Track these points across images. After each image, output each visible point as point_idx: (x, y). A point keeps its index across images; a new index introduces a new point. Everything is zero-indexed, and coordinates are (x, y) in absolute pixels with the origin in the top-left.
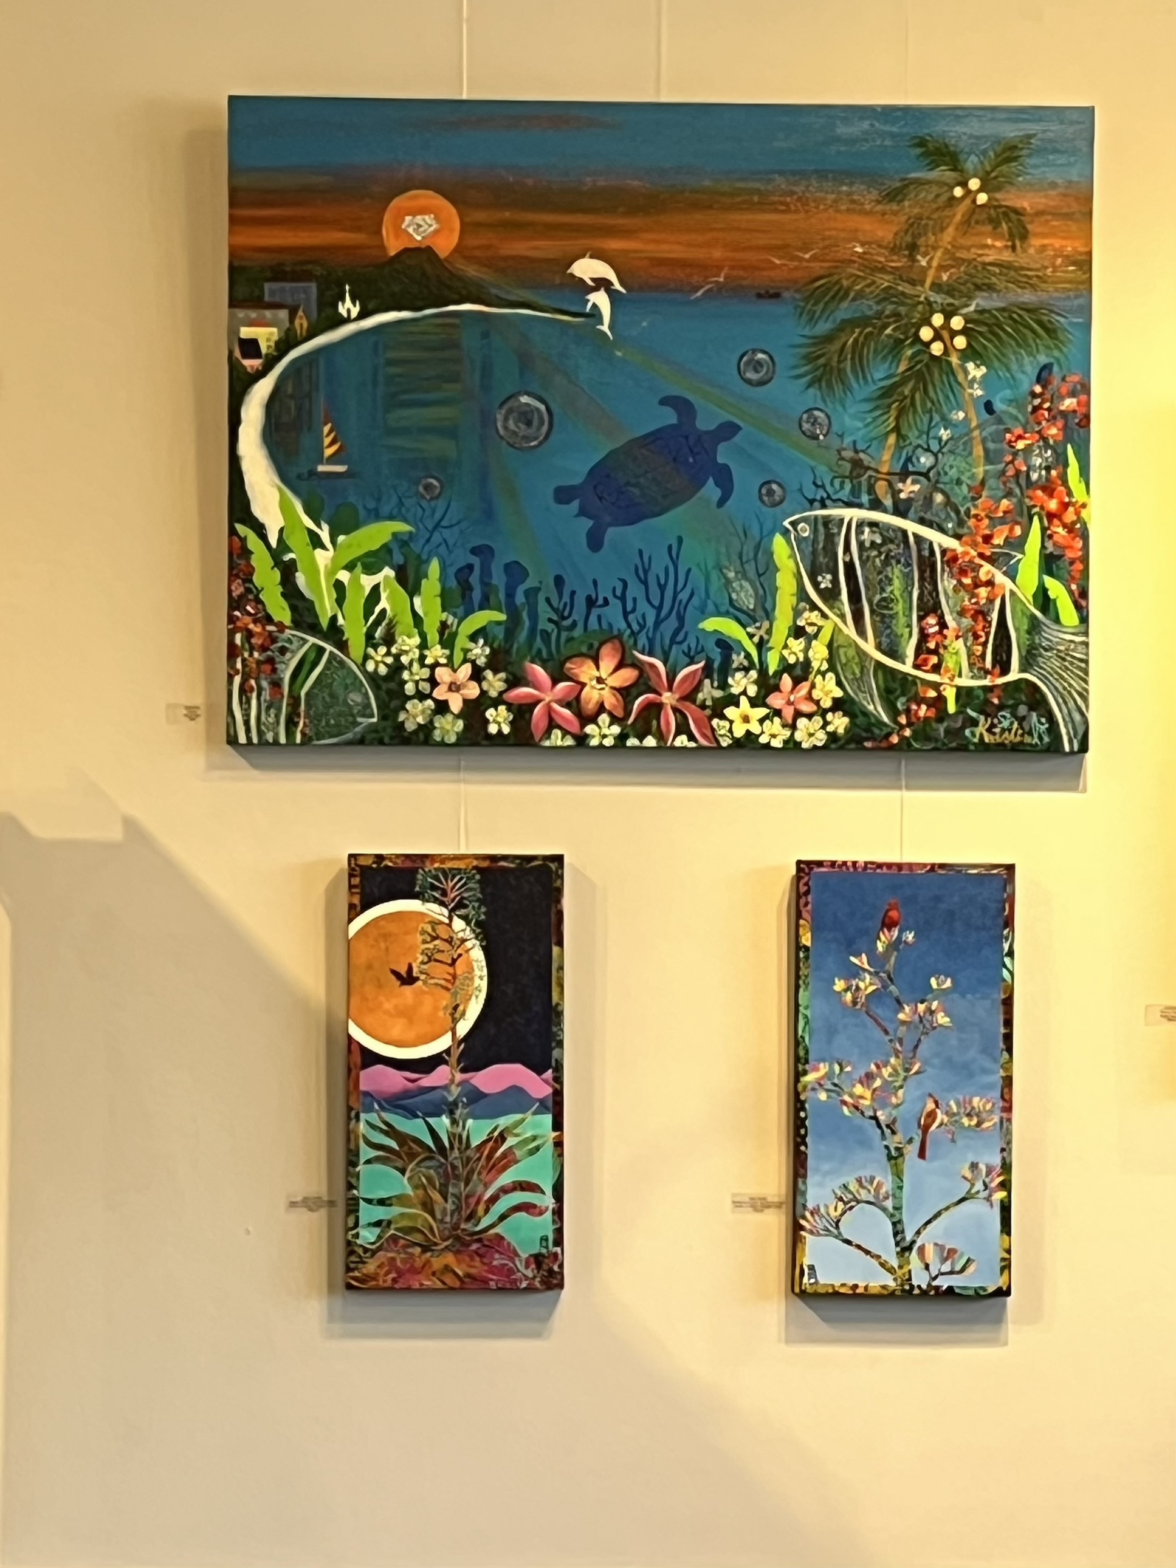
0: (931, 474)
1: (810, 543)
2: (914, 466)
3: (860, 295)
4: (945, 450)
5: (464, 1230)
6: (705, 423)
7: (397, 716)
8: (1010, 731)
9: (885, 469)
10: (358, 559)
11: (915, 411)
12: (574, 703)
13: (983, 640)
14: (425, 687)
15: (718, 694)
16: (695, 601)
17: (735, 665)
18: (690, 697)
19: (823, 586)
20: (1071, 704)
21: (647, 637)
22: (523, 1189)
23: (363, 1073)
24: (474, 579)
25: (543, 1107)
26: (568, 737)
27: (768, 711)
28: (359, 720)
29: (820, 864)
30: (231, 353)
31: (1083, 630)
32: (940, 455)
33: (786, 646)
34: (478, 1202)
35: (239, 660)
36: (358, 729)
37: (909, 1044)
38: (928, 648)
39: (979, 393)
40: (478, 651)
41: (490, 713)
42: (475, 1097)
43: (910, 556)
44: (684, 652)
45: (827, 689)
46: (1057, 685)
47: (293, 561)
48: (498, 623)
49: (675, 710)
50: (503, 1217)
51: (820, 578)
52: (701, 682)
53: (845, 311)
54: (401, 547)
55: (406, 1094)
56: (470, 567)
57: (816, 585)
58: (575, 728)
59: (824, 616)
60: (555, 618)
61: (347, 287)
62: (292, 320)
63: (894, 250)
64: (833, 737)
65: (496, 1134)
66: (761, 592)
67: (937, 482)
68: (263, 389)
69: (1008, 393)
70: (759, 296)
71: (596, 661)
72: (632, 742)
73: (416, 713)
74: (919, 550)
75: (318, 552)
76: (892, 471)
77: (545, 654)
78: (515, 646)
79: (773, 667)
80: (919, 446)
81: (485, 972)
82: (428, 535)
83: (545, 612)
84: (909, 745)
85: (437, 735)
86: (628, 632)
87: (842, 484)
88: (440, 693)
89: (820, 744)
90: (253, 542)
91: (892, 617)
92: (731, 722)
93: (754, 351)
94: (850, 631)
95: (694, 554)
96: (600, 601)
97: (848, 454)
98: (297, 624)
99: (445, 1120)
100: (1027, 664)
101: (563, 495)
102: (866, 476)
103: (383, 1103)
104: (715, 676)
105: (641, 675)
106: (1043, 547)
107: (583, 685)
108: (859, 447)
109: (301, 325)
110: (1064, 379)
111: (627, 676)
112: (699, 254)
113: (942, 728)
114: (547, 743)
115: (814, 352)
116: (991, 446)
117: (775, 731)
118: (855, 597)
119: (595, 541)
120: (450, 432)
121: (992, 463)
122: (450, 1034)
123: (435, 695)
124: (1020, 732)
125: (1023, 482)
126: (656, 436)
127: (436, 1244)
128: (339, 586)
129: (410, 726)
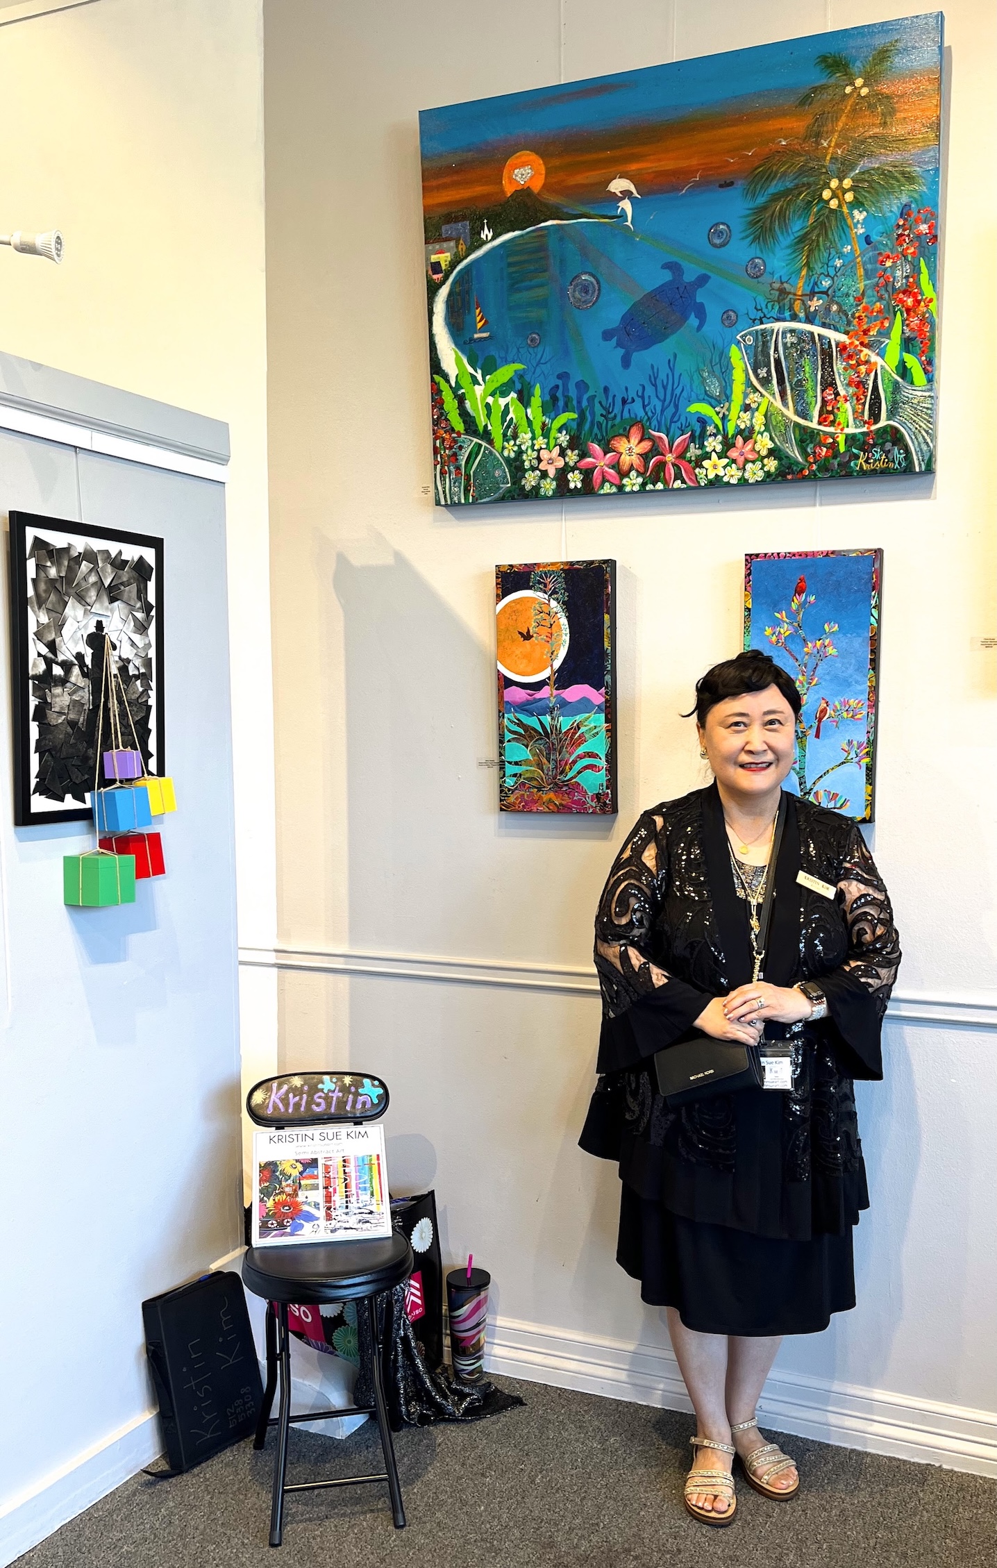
0: (830, 292)
1: (753, 348)
2: (818, 287)
3: (784, 174)
4: (838, 274)
5: (559, 779)
6: (689, 277)
7: (521, 482)
8: (880, 460)
9: (800, 293)
10: (497, 389)
11: (819, 250)
12: (616, 466)
13: (863, 401)
14: (535, 462)
15: (699, 452)
16: (685, 394)
17: (708, 433)
18: (681, 456)
19: (761, 376)
20: (921, 439)
21: (657, 420)
22: (590, 757)
23: (505, 691)
24: (559, 394)
25: (600, 709)
26: (613, 487)
27: (728, 460)
28: (501, 486)
29: (757, 555)
30: (427, 272)
31: (929, 387)
32: (836, 278)
33: (739, 417)
34: (566, 764)
35: (439, 456)
36: (501, 491)
37: (811, 667)
38: (827, 411)
39: (861, 231)
40: (562, 439)
41: (570, 476)
42: (564, 704)
43: (816, 350)
44: (678, 428)
45: (764, 443)
46: (911, 427)
47: (463, 393)
48: (573, 420)
49: (674, 465)
50: (579, 773)
51: (759, 371)
52: (688, 446)
53: (776, 186)
54: (519, 379)
55: (528, 703)
56: (557, 387)
57: (757, 376)
58: (617, 482)
59: (762, 395)
60: (604, 413)
61: (485, 221)
62: (457, 247)
63: (806, 139)
64: (768, 474)
65: (575, 724)
66: (724, 384)
67: (834, 296)
68: (444, 292)
69: (880, 228)
70: (721, 186)
71: (628, 438)
72: (649, 487)
73: (530, 480)
74: (822, 345)
75: (476, 386)
76: (804, 293)
77: (599, 436)
78: (583, 432)
79: (731, 431)
80: (822, 273)
81: (568, 630)
82: (533, 369)
83: (599, 410)
84: (815, 475)
85: (542, 492)
86: (646, 418)
87: (774, 305)
88: (543, 466)
89: (760, 479)
90: (443, 385)
91: (806, 391)
92: (707, 469)
93: (717, 224)
94: (778, 403)
95: (684, 365)
96: (630, 400)
97: (776, 286)
98: (467, 432)
99: (548, 718)
100: (892, 414)
101: (607, 335)
102: (788, 299)
103: (516, 708)
104: (697, 442)
105: (653, 445)
106: (903, 333)
107: (621, 454)
108: (783, 280)
109: (462, 249)
110: (919, 212)
111: (646, 445)
112: (683, 164)
113: (836, 462)
114: (602, 492)
115: (755, 219)
116: (869, 266)
117: (733, 474)
118: (781, 382)
119: (626, 362)
120: (543, 303)
121: (869, 279)
122: (550, 668)
123: (540, 467)
124: (886, 460)
125: (890, 289)
126: (661, 290)
127: (544, 787)
128: (488, 406)
129: (528, 488)
